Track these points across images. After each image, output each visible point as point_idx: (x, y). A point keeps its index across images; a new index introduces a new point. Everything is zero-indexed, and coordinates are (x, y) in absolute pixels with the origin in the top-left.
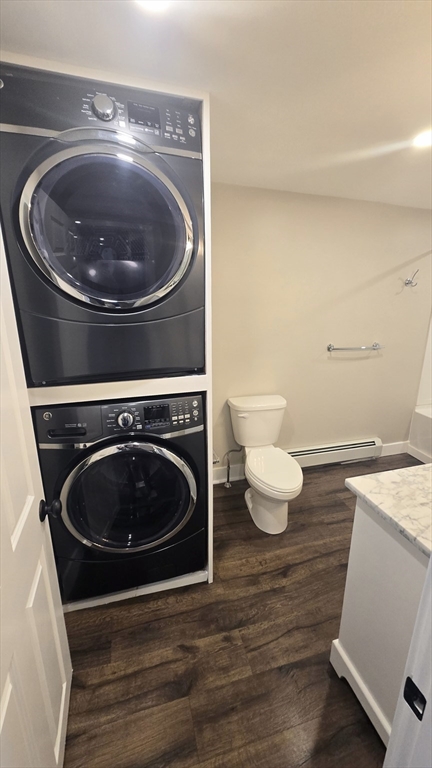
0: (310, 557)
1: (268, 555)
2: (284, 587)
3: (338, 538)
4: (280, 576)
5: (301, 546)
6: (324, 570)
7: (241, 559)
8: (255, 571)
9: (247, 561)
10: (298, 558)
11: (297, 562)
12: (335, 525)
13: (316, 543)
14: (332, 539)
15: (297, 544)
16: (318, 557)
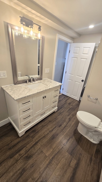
2: (68, 116)
4: (70, 118)
11: (69, 122)
13: (69, 129)
14: (66, 132)
15: (72, 126)
16: (66, 125)
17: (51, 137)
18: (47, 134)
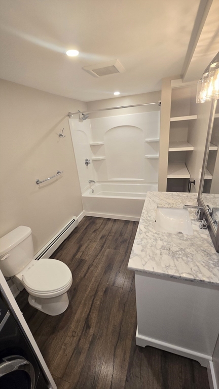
0: (91, 302)
1: (73, 326)
2: (94, 334)
3: (93, 280)
4: (87, 331)
5: (83, 301)
6: (101, 303)
7: (61, 348)
8: (74, 345)
9: (65, 345)
10: (87, 310)
11: (88, 312)
12: (87, 274)
13: (87, 292)
14: (92, 283)
15: (80, 302)
16: (94, 299)
17: (113, 266)
18: (121, 266)
